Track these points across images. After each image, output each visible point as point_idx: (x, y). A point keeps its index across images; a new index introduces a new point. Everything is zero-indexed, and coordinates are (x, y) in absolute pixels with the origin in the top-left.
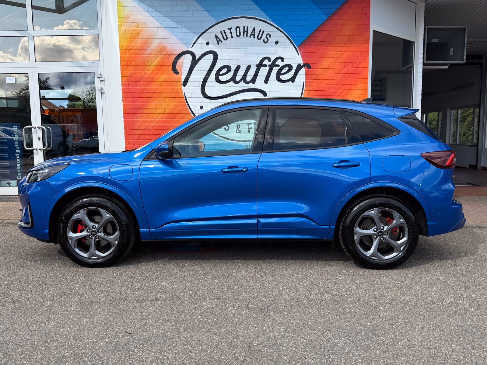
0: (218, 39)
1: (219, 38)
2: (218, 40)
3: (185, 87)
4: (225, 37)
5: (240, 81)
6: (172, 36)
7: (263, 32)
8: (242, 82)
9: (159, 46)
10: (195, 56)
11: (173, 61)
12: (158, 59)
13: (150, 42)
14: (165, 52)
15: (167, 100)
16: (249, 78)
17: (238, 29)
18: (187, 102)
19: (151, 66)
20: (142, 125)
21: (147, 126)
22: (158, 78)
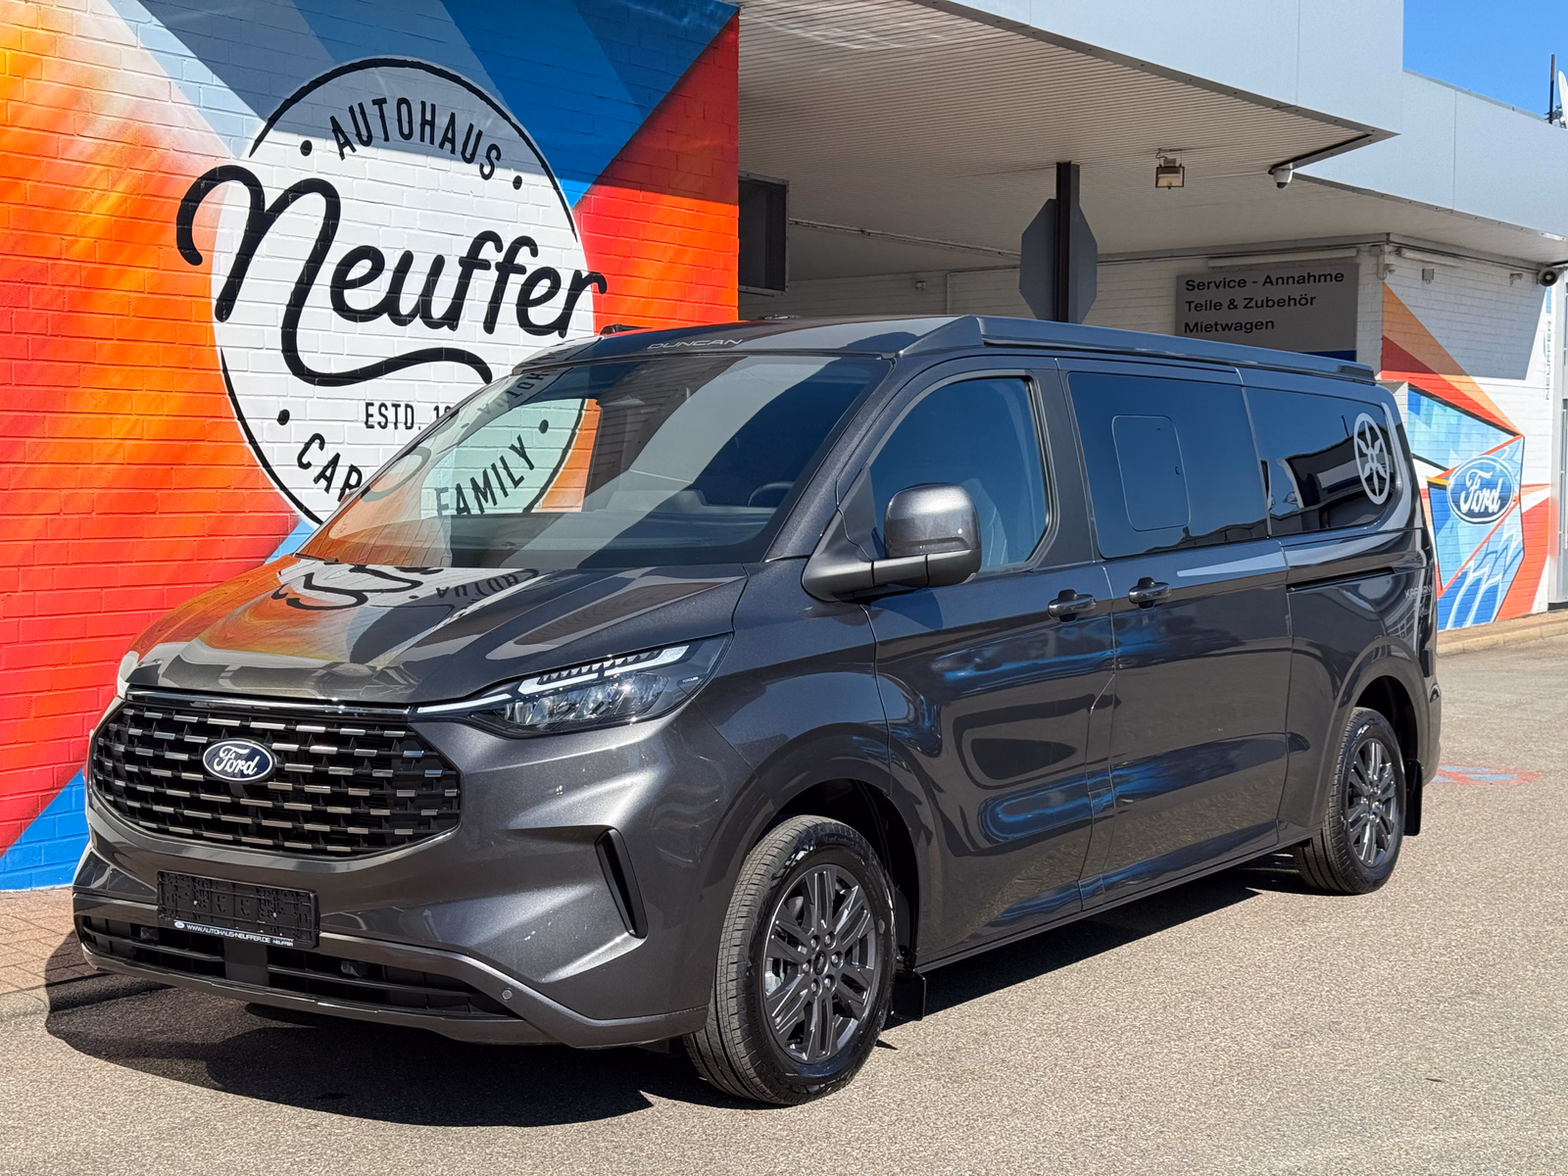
0: (340, 135)
1: (342, 132)
2: (342, 140)
3: (224, 325)
4: (364, 132)
5: (412, 316)
6: (177, 93)
7: (480, 134)
8: (418, 320)
9: (124, 128)
10: (262, 192)
11: (179, 203)
12: (121, 187)
13: (91, 104)
14: (147, 161)
15: (154, 378)
16: (438, 309)
17: (404, 107)
18: (232, 393)
19: (93, 216)
20: (45, 495)
21: (69, 497)
22: (120, 275)
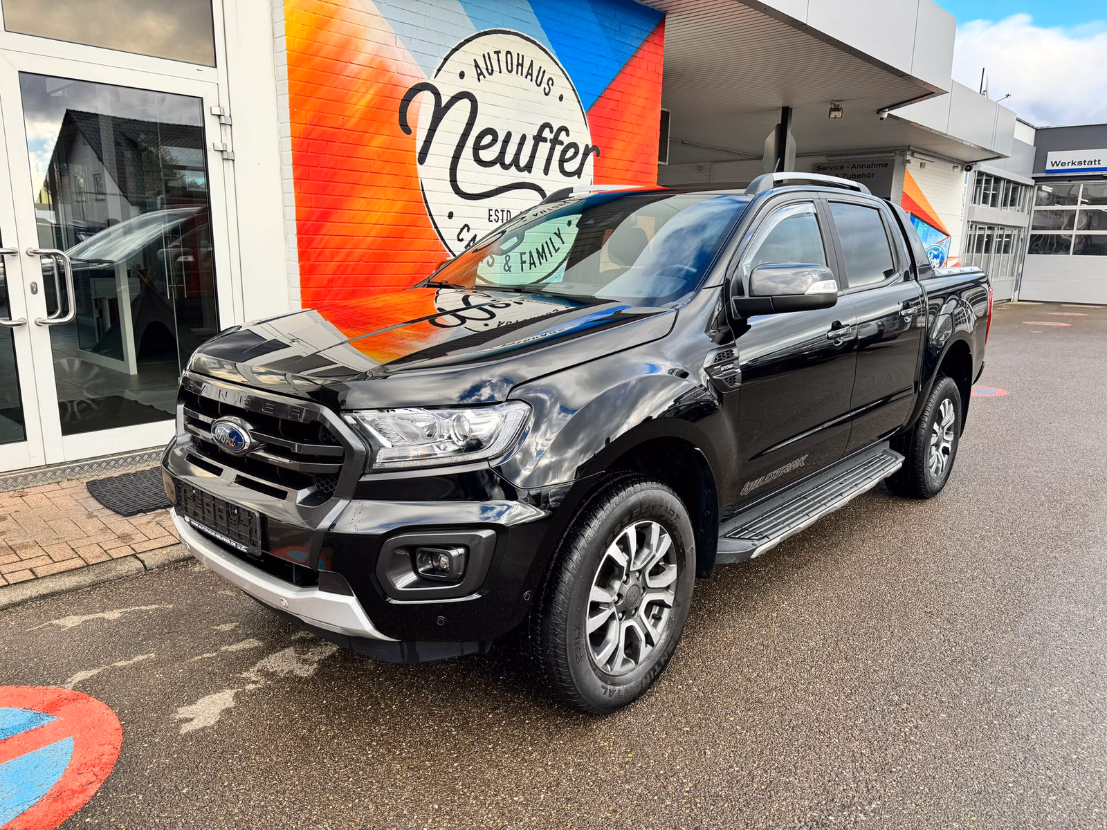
0: (478, 69)
1: (480, 68)
2: (479, 72)
3: (422, 166)
4: (489, 68)
5: (510, 165)
6: (399, 43)
7: (544, 72)
8: (513, 167)
9: (373, 60)
10: (441, 98)
11: (400, 101)
12: (371, 92)
13: (356, 46)
14: (385, 78)
15: (390, 193)
16: (523, 162)
17: (509, 55)
18: (426, 202)
19: (358, 107)
20: (337, 252)
21: (348, 255)
22: (371, 139)
